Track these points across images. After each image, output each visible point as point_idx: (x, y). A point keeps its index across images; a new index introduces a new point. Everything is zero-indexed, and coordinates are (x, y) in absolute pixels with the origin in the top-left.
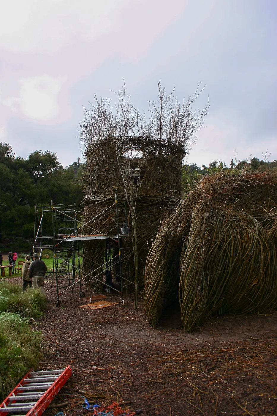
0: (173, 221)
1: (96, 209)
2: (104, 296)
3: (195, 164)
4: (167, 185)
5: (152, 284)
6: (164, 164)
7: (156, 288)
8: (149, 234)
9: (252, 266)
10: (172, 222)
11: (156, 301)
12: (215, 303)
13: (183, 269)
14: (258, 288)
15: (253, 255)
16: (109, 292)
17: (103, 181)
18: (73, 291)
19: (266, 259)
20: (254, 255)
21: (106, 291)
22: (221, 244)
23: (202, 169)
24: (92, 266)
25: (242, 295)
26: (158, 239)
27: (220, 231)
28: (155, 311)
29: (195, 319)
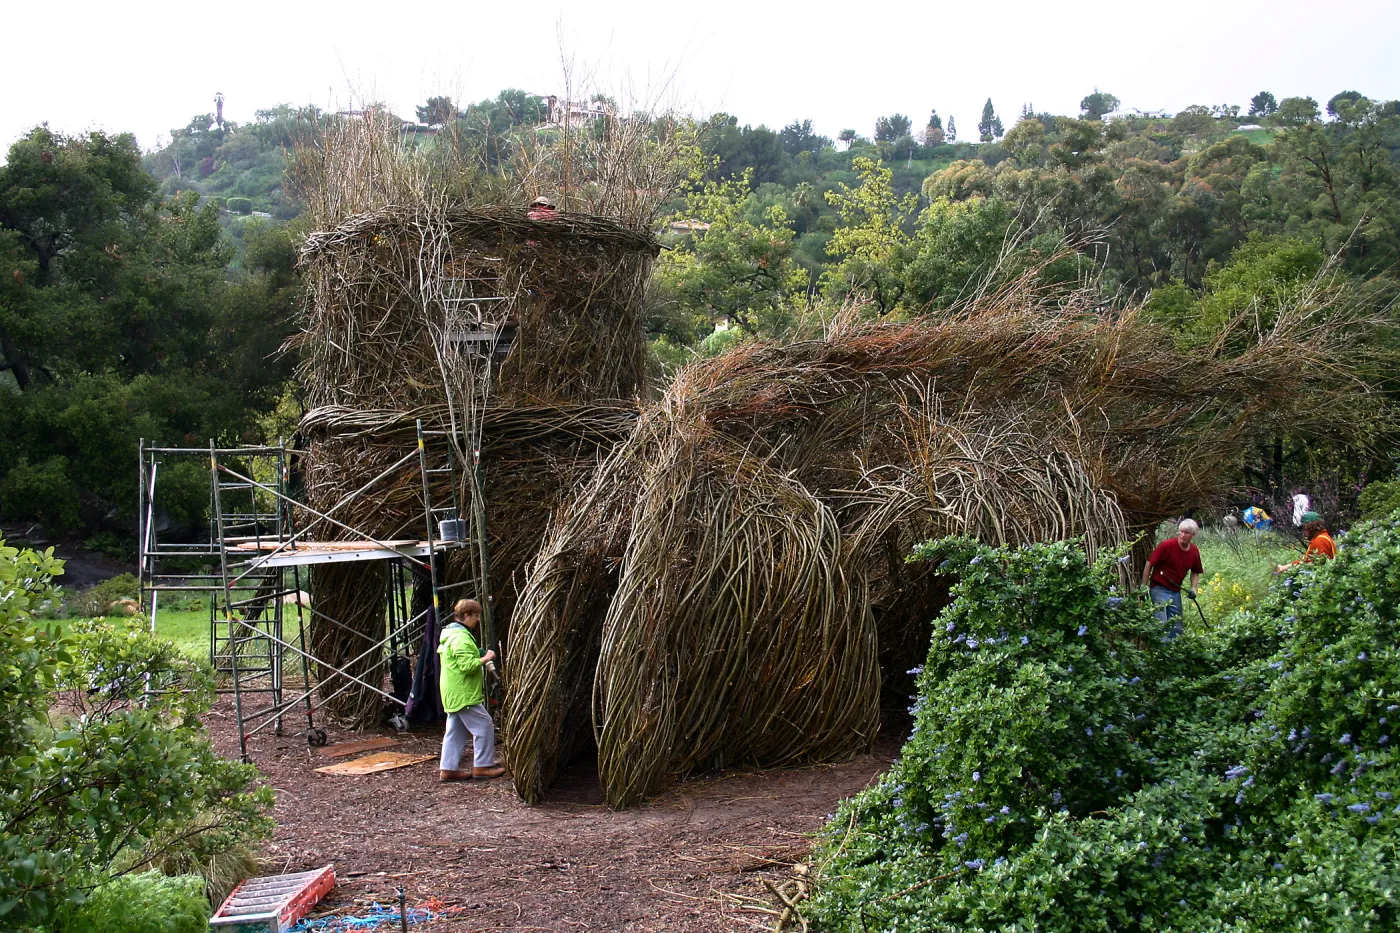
0: (587, 511)
1: (354, 456)
2: (389, 740)
3: (807, 125)
4: (588, 369)
5: (524, 689)
6: (580, 299)
7: (536, 700)
8: (530, 534)
9: (801, 636)
10: (584, 516)
11: (536, 734)
12: (701, 736)
13: (606, 646)
14: (816, 693)
15: (803, 605)
16: (403, 727)
17: (372, 360)
18: (279, 729)
19: (839, 613)
20: (807, 605)
21: (393, 725)
22: (719, 577)
23: (842, 147)
24: (344, 643)
25: (773, 714)
26: (543, 564)
27: (720, 537)
28: (533, 762)
29: (636, 773)
